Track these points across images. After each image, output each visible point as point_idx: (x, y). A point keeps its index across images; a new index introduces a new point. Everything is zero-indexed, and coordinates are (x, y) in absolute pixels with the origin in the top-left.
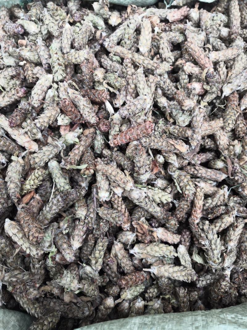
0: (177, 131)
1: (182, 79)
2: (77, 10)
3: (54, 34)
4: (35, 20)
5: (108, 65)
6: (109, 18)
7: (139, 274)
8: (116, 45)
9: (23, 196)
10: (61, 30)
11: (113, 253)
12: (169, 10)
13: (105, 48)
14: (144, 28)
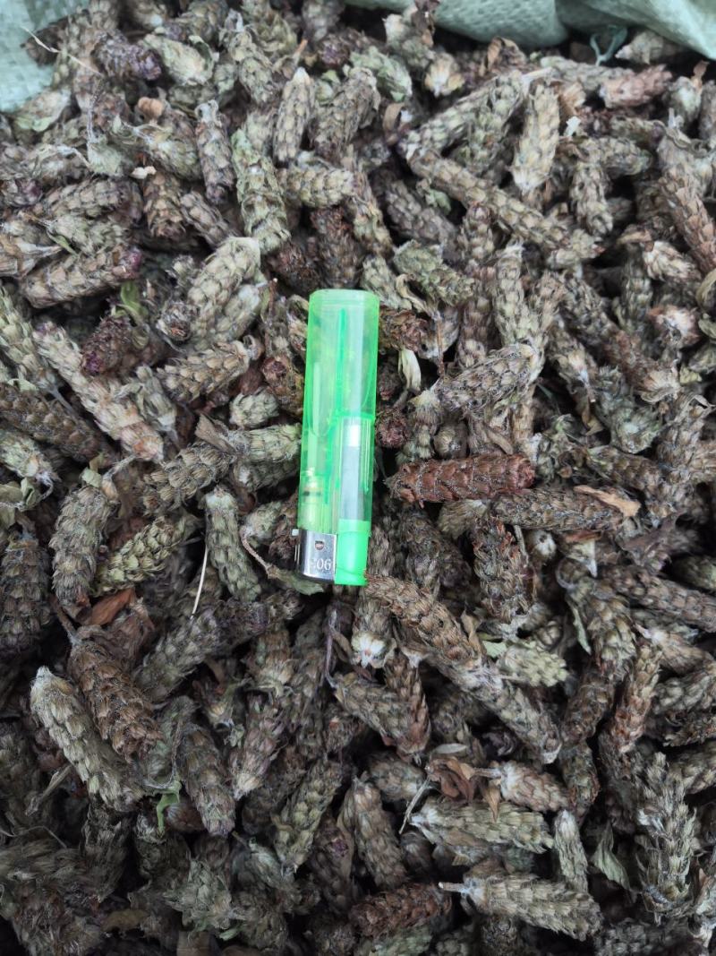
0: (610, 467)
1: (630, 289)
2: (330, 31)
3: (255, 96)
4: (200, 43)
5: (408, 215)
6: (427, 70)
7: (419, 895)
8: (438, 154)
9: (94, 601)
10: (278, 86)
11: (346, 816)
12: (608, 72)
13: (405, 160)
14: (537, 115)
